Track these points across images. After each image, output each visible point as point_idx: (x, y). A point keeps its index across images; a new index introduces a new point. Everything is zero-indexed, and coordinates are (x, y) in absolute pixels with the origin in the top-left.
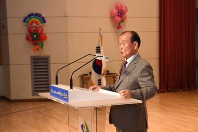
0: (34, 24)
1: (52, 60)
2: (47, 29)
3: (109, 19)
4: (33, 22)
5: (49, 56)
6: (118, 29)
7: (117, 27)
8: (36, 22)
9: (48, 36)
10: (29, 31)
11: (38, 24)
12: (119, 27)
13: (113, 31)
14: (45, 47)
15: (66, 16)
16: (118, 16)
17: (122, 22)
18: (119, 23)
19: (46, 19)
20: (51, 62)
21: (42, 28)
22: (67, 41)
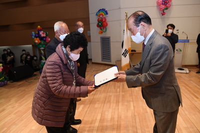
0: (101, 16)
1: (112, 40)
2: (109, 18)
3: (156, 7)
4: (100, 15)
5: (110, 37)
6: (163, 15)
7: (162, 13)
8: (102, 15)
9: (109, 23)
10: (98, 21)
11: (103, 16)
12: (163, 14)
13: (159, 17)
14: (108, 30)
15: (120, 8)
16: (162, 4)
17: (166, 9)
18: (163, 11)
19: (108, 12)
20: (111, 41)
21: (105, 18)
22: (121, 26)
